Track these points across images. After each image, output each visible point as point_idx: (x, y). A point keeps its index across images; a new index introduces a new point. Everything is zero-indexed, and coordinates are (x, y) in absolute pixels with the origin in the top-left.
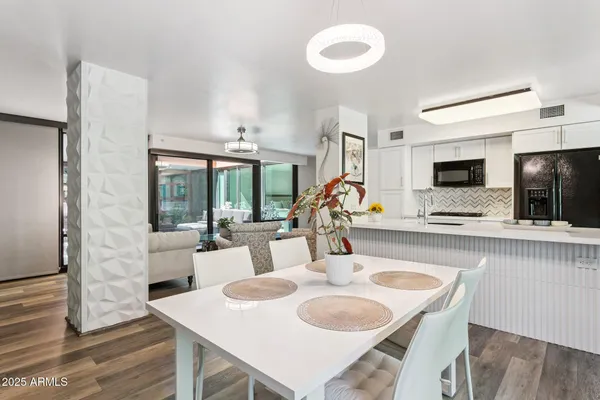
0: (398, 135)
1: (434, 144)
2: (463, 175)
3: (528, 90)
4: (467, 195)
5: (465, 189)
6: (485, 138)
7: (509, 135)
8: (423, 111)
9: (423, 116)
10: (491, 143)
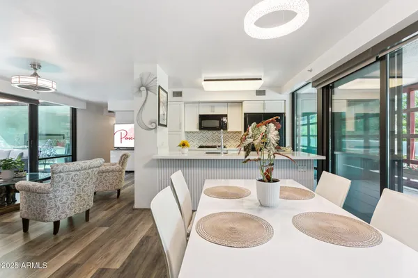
0: (178, 94)
1: (199, 102)
2: (216, 123)
3: (260, 79)
4: (214, 135)
5: (214, 132)
6: (227, 102)
7: (241, 103)
8: (205, 80)
9: (204, 83)
10: (231, 106)
